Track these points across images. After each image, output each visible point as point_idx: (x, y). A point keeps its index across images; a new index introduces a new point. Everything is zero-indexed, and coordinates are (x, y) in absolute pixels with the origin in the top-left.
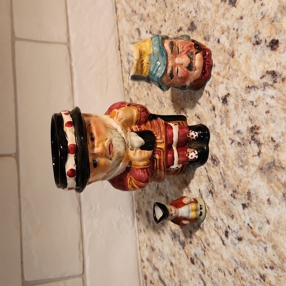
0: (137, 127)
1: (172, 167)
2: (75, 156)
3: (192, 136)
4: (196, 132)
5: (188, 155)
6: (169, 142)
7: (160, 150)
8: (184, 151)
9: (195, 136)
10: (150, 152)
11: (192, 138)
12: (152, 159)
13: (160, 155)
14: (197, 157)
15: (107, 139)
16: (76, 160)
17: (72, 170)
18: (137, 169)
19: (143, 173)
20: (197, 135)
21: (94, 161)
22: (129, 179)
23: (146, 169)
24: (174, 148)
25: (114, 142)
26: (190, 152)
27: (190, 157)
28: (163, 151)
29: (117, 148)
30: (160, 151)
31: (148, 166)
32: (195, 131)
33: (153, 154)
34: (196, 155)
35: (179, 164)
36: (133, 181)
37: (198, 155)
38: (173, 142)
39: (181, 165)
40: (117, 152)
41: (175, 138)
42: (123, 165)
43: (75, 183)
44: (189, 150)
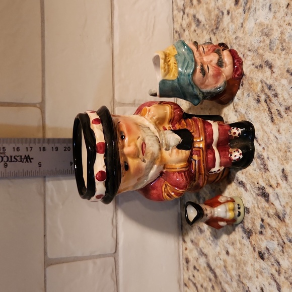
0: (171, 126)
1: (213, 170)
2: (105, 156)
3: (235, 133)
4: (239, 129)
5: (231, 155)
6: (208, 141)
7: (199, 149)
8: (225, 151)
9: (237, 133)
10: (188, 152)
11: (234, 136)
12: (189, 160)
13: (199, 156)
14: (241, 157)
15: (139, 137)
16: (105, 160)
17: (101, 172)
18: (174, 173)
19: (181, 177)
20: (240, 132)
21: (125, 162)
22: (164, 186)
23: (184, 172)
24: (215, 148)
25: (146, 142)
26: (233, 151)
27: (233, 158)
28: (203, 151)
29: (151, 148)
30: (199, 151)
31: (186, 169)
32: (237, 127)
33: (191, 154)
34: (240, 154)
35: (221, 166)
36: (168, 188)
37: (243, 154)
38: (213, 140)
39: (223, 168)
40: (151, 152)
41: (216, 136)
42: (157, 168)
43: (104, 189)
44: (230, 150)
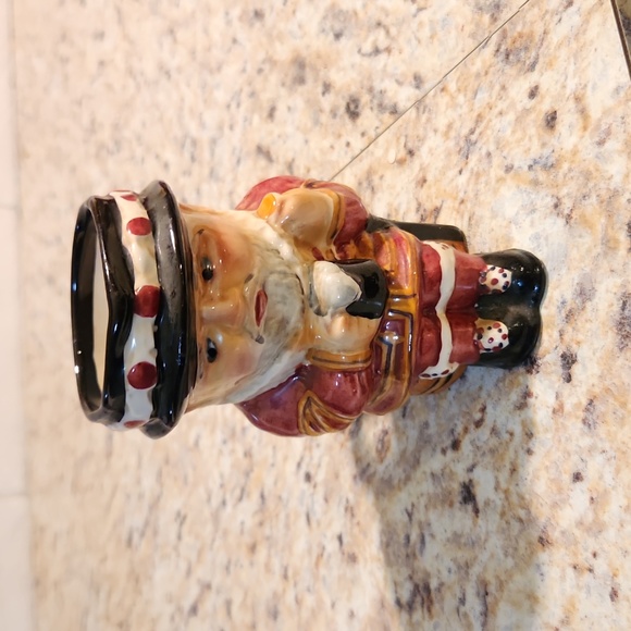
0: (334, 248)
1: (430, 371)
2: (157, 323)
3: (495, 281)
4: (506, 271)
5: (480, 337)
6: (428, 297)
7: (401, 317)
8: (467, 326)
9: (502, 282)
10: (375, 323)
11: (492, 287)
12: (375, 345)
13: (402, 333)
14: (506, 343)
15: (250, 277)
16: (157, 336)
17: (143, 366)
18: (332, 373)
19: (349, 385)
20: (509, 279)
21: (209, 340)
22: (303, 402)
23: (360, 372)
24: (440, 310)
25: (270, 289)
26: (485, 327)
27: (485, 343)
28: (412, 322)
29: (279, 307)
30: (403, 322)
31: (365, 365)
32: (504, 267)
33: (382, 328)
34: (504, 337)
35: (451, 361)
36: (315, 408)
37: (511, 336)
38: (439, 295)
39: (456, 366)
40: (279, 317)
41: (447, 287)
42: (291, 357)
43: (149, 408)
44: (479, 322)
